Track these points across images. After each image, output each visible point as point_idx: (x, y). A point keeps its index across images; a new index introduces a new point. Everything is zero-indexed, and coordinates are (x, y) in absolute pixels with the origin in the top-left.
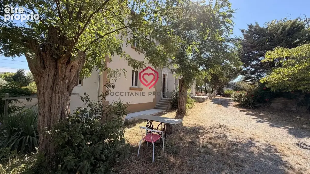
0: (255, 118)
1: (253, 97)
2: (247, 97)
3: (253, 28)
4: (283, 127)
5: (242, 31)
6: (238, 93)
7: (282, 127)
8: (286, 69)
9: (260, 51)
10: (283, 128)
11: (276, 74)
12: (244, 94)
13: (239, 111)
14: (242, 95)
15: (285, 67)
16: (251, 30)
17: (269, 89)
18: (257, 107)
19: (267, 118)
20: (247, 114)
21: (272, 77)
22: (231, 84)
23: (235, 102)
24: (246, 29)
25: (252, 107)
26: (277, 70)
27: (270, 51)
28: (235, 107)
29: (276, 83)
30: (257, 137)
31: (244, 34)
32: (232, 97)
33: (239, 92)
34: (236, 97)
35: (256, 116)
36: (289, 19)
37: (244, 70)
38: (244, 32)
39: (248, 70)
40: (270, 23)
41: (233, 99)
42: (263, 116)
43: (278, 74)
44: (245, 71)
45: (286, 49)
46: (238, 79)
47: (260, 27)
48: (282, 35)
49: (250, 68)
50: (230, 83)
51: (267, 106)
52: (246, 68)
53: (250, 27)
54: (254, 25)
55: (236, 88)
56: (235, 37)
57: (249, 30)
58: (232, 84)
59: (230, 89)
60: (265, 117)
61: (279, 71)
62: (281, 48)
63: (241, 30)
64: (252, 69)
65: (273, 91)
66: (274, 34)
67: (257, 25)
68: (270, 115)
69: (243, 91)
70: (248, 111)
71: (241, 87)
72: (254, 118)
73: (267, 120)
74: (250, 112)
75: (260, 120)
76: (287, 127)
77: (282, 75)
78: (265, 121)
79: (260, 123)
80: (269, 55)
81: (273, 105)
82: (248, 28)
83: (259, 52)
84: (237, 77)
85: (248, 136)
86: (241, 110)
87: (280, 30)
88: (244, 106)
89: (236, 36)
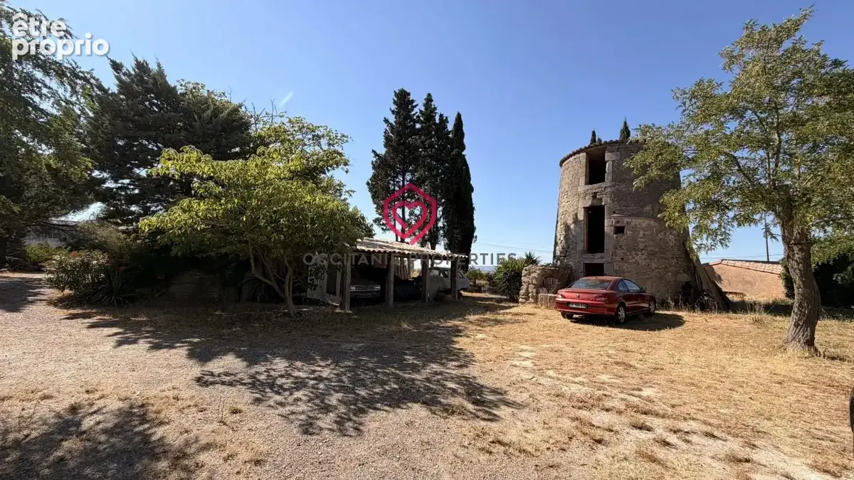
0: (116, 334)
1: (126, 271)
2: (106, 271)
3: (149, 75)
4: (182, 342)
5: (116, 67)
6: (75, 259)
7: (179, 345)
8: (204, 203)
9: (160, 145)
10: (180, 347)
11: (180, 212)
12: (98, 259)
13: (68, 318)
14: (88, 264)
15: (202, 198)
16: (142, 77)
17: (166, 248)
18: (132, 300)
19: (151, 326)
20: (93, 326)
21: (170, 217)
22: (59, 225)
23: (59, 289)
24: (129, 66)
25: (117, 300)
26: (185, 202)
27: (172, 151)
28: (55, 305)
29: (179, 234)
30: (97, 395)
31: (118, 78)
32: (50, 272)
33: (80, 256)
34: (64, 271)
35: (120, 327)
36: (228, 99)
37: (107, 188)
38: (121, 74)
39: (123, 188)
40: (191, 86)
41: (50, 280)
42: (141, 324)
43: (185, 211)
44: (110, 189)
45: (208, 157)
46: (91, 213)
47: (166, 82)
48: (210, 126)
49: (128, 184)
50: (55, 222)
51: (160, 293)
52: (116, 182)
53: (142, 67)
54: (153, 66)
55: (80, 240)
56: (74, 65)
57: (137, 75)
58: (64, 228)
59: (53, 243)
60: (146, 325)
61: (188, 206)
62: (197, 153)
63: (112, 61)
64: (133, 189)
65: (176, 256)
66: (196, 116)
67: (161, 73)
68: (160, 319)
69: (97, 253)
70: (101, 314)
71: (96, 239)
72: (109, 336)
73: (148, 332)
74: (105, 318)
75: (129, 338)
76: (190, 342)
77: (192, 217)
78: (143, 338)
79: (126, 347)
80: (169, 159)
81: (175, 289)
82: (134, 66)
83: (157, 146)
84: (88, 207)
85: (66, 404)
86: (78, 314)
87: (209, 112)
88: (89, 300)
89: (76, 63)
